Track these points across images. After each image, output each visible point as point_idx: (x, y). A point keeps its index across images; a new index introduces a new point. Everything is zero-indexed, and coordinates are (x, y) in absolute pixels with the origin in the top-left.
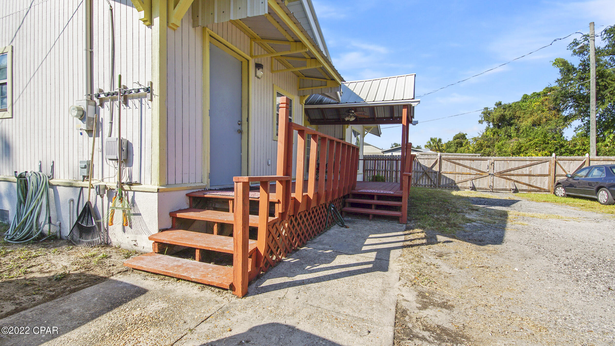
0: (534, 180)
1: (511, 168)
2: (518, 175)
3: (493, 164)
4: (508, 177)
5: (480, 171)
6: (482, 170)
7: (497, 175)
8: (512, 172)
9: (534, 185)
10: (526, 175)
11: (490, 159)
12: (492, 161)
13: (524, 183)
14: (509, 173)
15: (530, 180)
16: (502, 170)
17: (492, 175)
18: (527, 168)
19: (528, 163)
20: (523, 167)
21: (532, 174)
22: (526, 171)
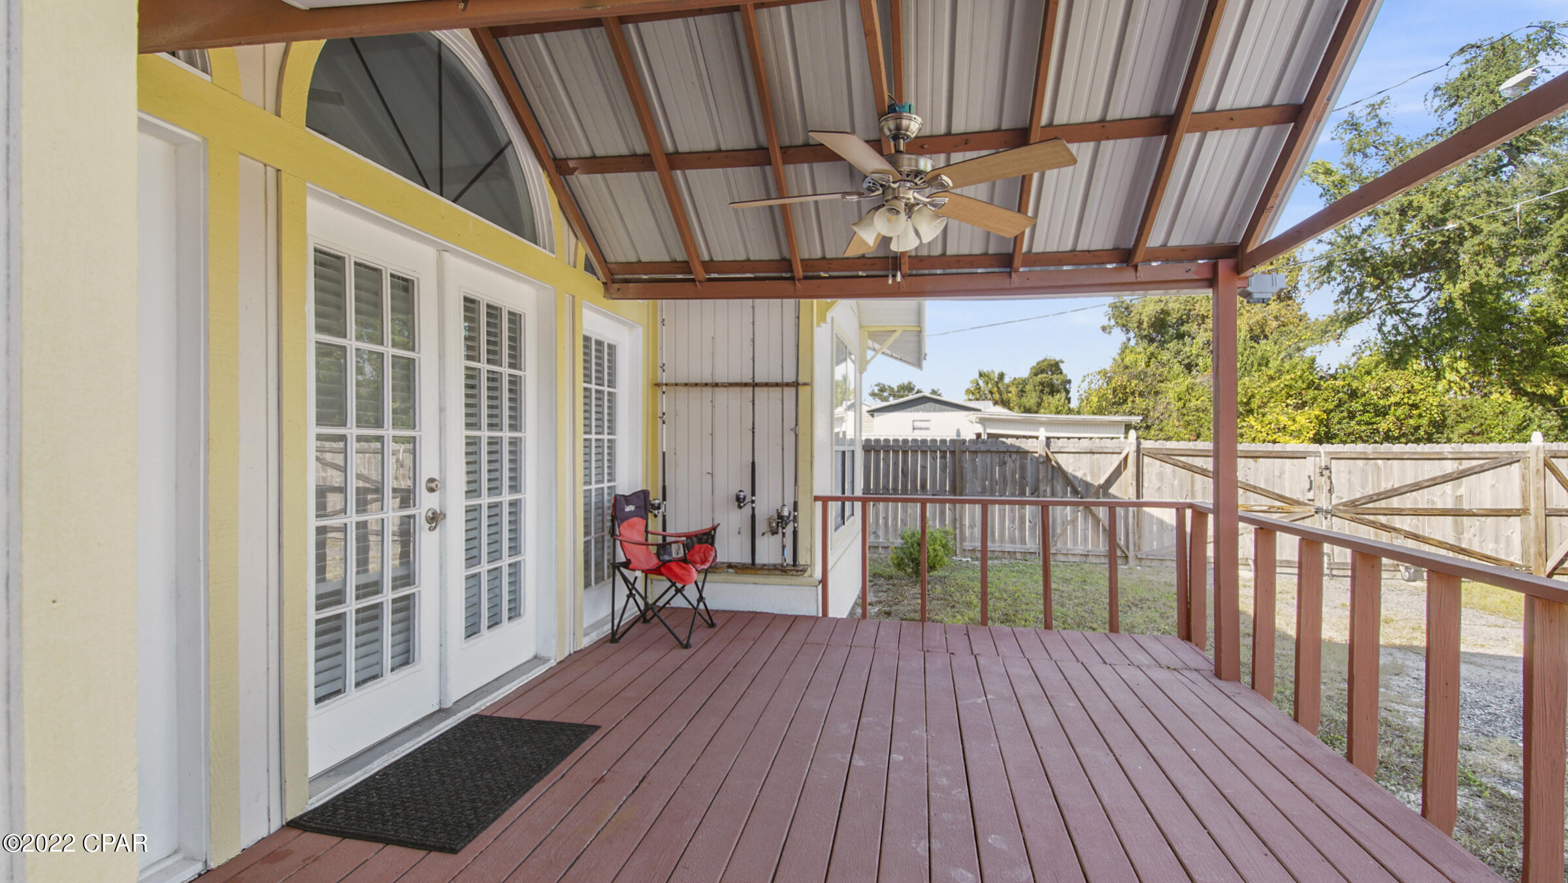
0: (1472, 530)
1: (1389, 487)
2: (1416, 513)
3: (1326, 473)
4: (1383, 519)
5: (1281, 498)
6: (1287, 495)
7: (1345, 512)
8: (1395, 502)
9: (1476, 548)
10: (1444, 513)
11: (1316, 454)
12: (1324, 461)
13: (1440, 542)
14: (1383, 504)
15: (1459, 532)
16: (1358, 495)
17: (1327, 512)
18: (1448, 487)
19: (1449, 467)
20: (1435, 482)
21: (1466, 507)
22: (1443, 496)
